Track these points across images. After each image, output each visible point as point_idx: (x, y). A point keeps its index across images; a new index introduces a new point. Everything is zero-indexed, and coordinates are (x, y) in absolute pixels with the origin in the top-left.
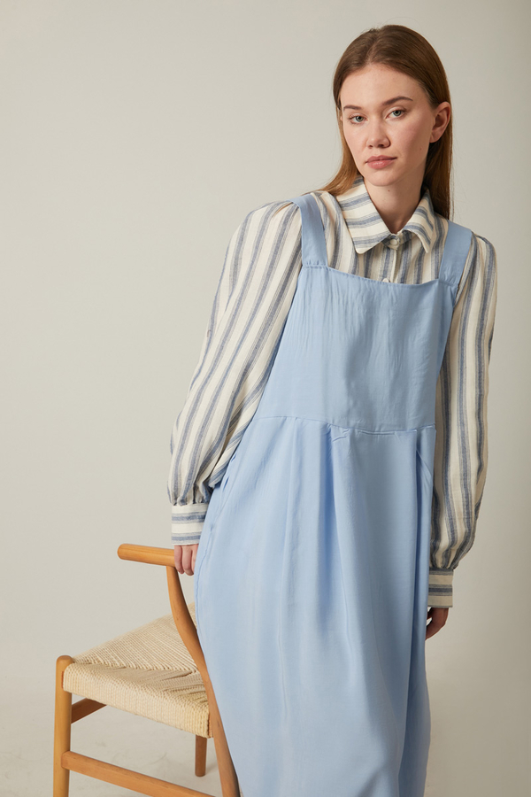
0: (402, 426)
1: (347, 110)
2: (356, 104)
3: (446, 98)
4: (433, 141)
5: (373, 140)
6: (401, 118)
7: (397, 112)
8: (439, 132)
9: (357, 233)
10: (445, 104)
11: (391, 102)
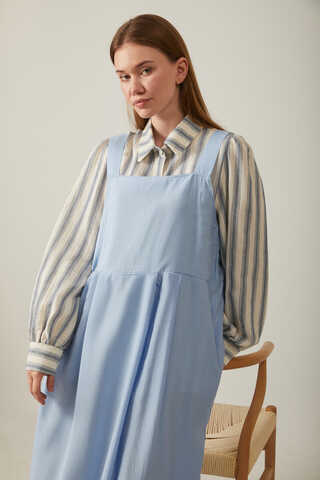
4: (179, 83)
5: (132, 90)
7: (146, 70)
8: (183, 76)
9: (140, 150)
10: (181, 59)
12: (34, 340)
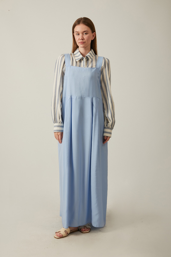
0: (89, 96)
1: (76, 32)
2: (77, 31)
3: (95, 31)
4: (92, 40)
5: (81, 38)
6: (86, 35)
7: (85, 34)
8: (93, 38)
9: (76, 58)
10: (94, 33)
11: (85, 31)
12: (57, 123)
